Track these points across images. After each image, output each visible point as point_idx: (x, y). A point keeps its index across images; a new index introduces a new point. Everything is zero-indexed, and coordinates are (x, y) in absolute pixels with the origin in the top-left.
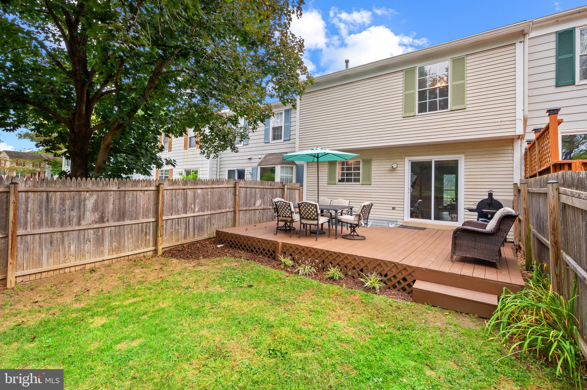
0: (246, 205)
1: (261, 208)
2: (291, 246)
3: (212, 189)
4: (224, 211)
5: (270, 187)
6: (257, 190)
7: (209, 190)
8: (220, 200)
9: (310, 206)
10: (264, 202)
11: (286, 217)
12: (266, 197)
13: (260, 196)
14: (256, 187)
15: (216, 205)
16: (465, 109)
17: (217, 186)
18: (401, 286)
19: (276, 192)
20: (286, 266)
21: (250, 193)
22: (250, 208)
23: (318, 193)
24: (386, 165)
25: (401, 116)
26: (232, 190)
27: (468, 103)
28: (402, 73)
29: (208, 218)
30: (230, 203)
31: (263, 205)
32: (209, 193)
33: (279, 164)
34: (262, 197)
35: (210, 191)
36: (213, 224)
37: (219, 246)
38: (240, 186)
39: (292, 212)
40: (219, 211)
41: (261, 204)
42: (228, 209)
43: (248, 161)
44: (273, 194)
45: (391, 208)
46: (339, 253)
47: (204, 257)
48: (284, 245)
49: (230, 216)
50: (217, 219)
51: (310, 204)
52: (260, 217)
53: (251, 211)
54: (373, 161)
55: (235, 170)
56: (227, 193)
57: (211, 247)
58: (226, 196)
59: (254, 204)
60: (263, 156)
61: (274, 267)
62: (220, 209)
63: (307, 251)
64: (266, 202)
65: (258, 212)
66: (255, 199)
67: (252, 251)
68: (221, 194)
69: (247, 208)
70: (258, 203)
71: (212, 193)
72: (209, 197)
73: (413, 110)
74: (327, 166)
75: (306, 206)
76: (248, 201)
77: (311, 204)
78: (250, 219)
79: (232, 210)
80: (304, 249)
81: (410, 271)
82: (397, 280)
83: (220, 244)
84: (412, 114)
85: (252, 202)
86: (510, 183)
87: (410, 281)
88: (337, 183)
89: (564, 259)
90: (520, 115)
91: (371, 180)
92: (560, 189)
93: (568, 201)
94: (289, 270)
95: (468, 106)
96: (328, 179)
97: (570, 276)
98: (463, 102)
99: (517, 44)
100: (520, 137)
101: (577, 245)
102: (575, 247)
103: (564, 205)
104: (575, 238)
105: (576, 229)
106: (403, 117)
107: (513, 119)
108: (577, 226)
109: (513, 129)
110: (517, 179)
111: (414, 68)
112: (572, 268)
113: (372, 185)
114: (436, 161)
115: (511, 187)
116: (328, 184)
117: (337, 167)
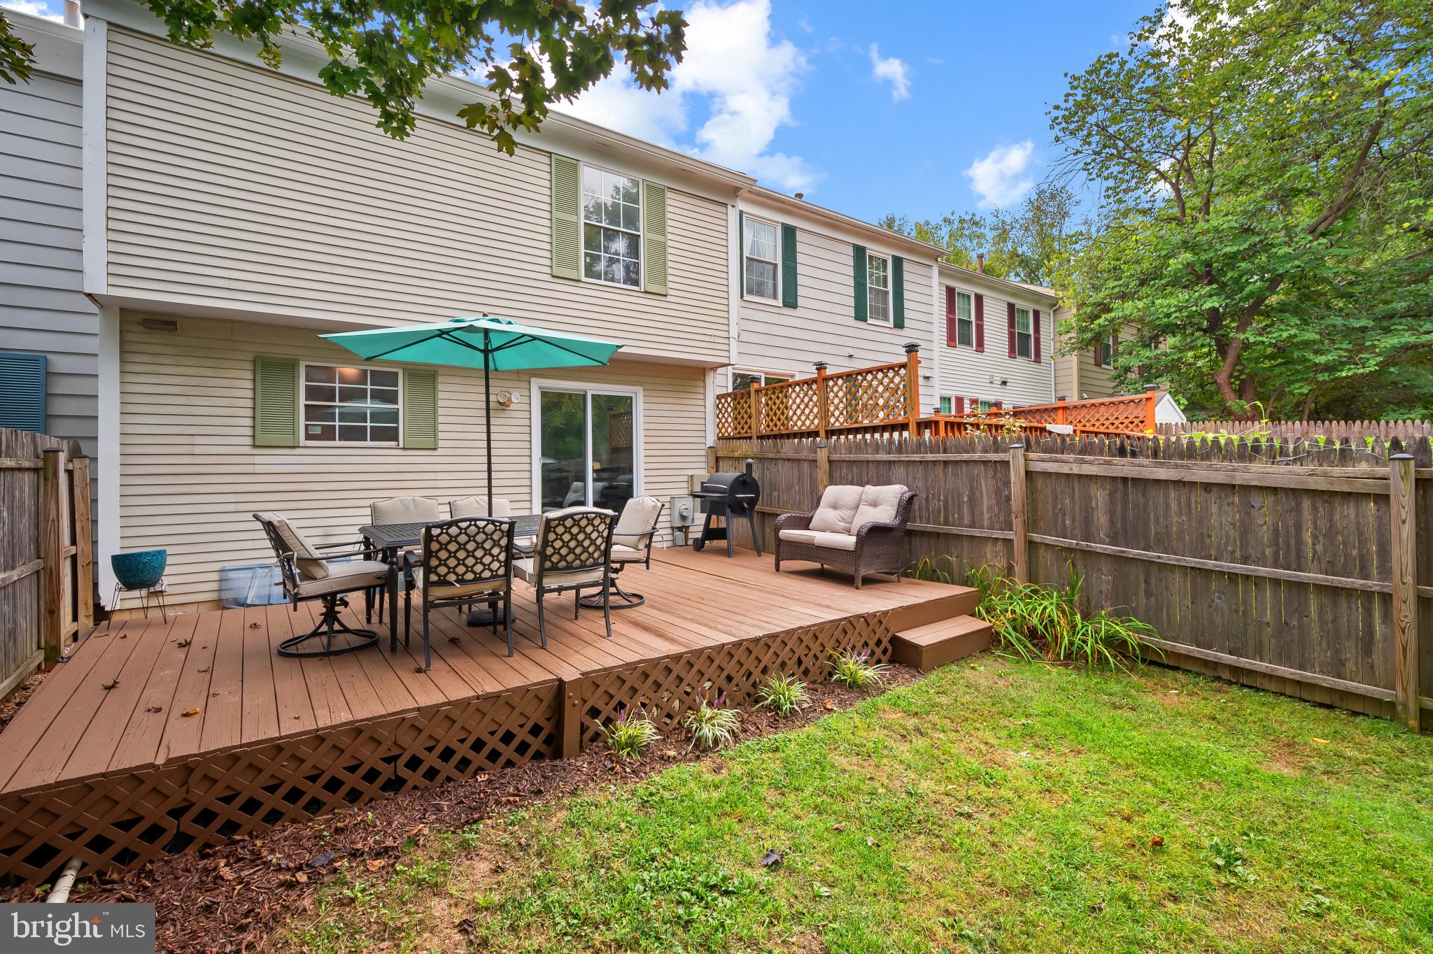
9: (597, 522)
11: (477, 580)
16: (665, 296)
18: (875, 658)
25: (548, 270)
27: (670, 285)
28: (547, 160)
48: (587, 682)
51: (597, 515)
73: (575, 266)
74: (249, 375)
75: (583, 523)
77: (601, 515)
81: (885, 622)
82: (869, 649)
84: (572, 274)
86: (703, 446)
87: (885, 642)
88: (302, 441)
89: (1038, 540)
90: (734, 332)
91: (435, 436)
92: (1032, 455)
93: (1065, 469)
94: (672, 753)
95: (671, 292)
96: (258, 427)
97: (1041, 560)
98: (664, 283)
99: (729, 207)
100: (714, 367)
101: (1073, 520)
102: (1067, 522)
103: (1029, 474)
104: (1068, 511)
105: (1073, 501)
106: (554, 277)
107: (726, 335)
108: (1077, 497)
109: (726, 354)
110: (711, 440)
111: (575, 162)
112: (1074, 546)
113: (439, 452)
114: (593, 396)
115: (703, 453)
116: (254, 446)
117: (302, 383)
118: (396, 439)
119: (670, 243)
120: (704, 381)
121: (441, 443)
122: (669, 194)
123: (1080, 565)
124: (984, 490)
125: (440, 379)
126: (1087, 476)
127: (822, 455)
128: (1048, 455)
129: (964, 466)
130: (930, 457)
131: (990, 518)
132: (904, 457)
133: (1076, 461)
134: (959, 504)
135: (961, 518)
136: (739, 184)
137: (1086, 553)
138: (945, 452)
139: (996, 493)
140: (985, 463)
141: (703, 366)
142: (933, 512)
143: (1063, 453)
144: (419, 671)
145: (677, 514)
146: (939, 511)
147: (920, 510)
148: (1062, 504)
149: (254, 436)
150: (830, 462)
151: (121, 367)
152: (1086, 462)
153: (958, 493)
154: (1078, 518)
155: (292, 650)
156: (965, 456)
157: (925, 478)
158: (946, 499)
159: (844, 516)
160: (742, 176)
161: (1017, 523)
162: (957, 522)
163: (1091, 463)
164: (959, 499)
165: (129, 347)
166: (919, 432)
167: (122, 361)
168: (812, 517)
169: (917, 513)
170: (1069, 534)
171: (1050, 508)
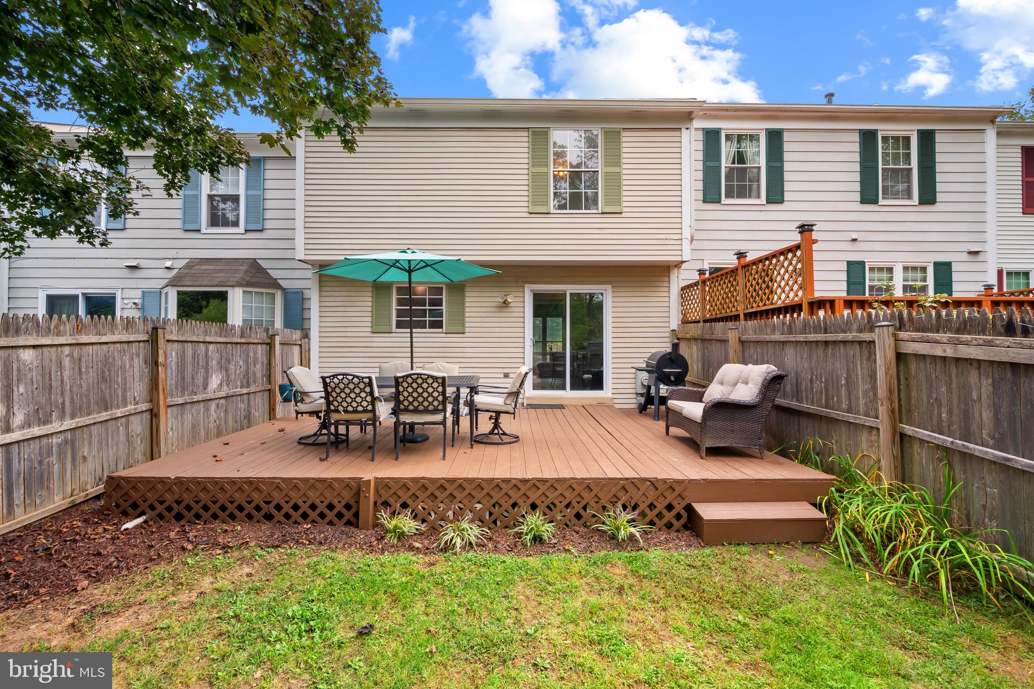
0: (183, 392)
1: (223, 394)
2: (403, 484)
3: (77, 348)
4: (119, 413)
5: (243, 340)
6: (211, 347)
7: (67, 350)
8: (104, 379)
9: (430, 381)
10: (227, 380)
11: (355, 411)
12: (232, 367)
13: (219, 363)
14: (208, 339)
15: (93, 397)
16: (621, 213)
17: (94, 339)
18: (665, 521)
19: (255, 353)
20: (401, 536)
21: (193, 357)
22: (196, 398)
23: (412, 352)
24: (493, 298)
25: (526, 209)
26: (143, 350)
27: (625, 204)
28: (526, 134)
29: (66, 442)
30: (138, 388)
31: (225, 388)
32: (67, 362)
33: (239, 285)
34: (224, 367)
35: (71, 355)
36: (85, 458)
37: (130, 525)
38: (167, 337)
39: (374, 400)
40: (104, 416)
41: (221, 385)
42: (131, 408)
43: (127, 273)
44: (248, 356)
45: (502, 375)
46: (533, 479)
47: (97, 578)
48: (382, 484)
49: (138, 426)
50: (95, 440)
51: (429, 376)
52: (219, 418)
53: (196, 406)
54: (467, 289)
55: (77, 296)
56: (127, 358)
57: (101, 535)
58: (123, 367)
59: (205, 385)
60: (180, 264)
61: (371, 549)
62: (106, 409)
63: (450, 488)
64: (232, 377)
65: (213, 406)
66: (207, 372)
67: (269, 517)
68: (107, 362)
69: (187, 398)
70: (215, 381)
71: (77, 362)
72: (66, 374)
73: (546, 203)
74: (370, 294)
75: (420, 381)
76: (188, 378)
77: (432, 377)
78: (194, 426)
79: (144, 406)
80: (443, 485)
81: (678, 490)
82: (656, 511)
83: (126, 515)
84: (543, 209)
85: (200, 380)
86: (666, 329)
87: (679, 508)
88: (394, 329)
89: (909, 433)
90: (687, 234)
91: (464, 325)
92: (903, 335)
93: (938, 351)
94: (417, 545)
95: (625, 210)
96: (374, 322)
97: (916, 457)
98: (619, 202)
99: (683, 130)
100: (679, 264)
101: (950, 412)
102: (944, 415)
103: (901, 357)
104: (944, 402)
105: (950, 391)
106: (530, 213)
107: (679, 237)
108: (954, 385)
109: (679, 253)
110: (675, 322)
111: (546, 130)
112: (948, 445)
113: (466, 335)
114: (571, 294)
115: (667, 335)
116: (373, 332)
117: (395, 297)
118: (441, 327)
119: (624, 172)
120: (669, 277)
121: (467, 330)
122: (624, 134)
123: (957, 467)
124: (860, 373)
126: (966, 359)
127: (733, 336)
128: (920, 334)
129: (842, 346)
130: (812, 337)
131: (866, 404)
132: (791, 338)
133: (951, 342)
134: (837, 387)
135: (839, 402)
136: (689, 109)
137: (966, 456)
138: (826, 332)
139: (871, 377)
140: (860, 343)
141: (668, 264)
142: (816, 392)
143: (938, 332)
144: (321, 460)
145: (639, 383)
146: (821, 393)
147: (806, 390)
148: (938, 393)
149: (372, 327)
150: (742, 342)
151: (320, 294)
152: (962, 343)
153: (837, 375)
154: (956, 411)
155: (303, 441)
156: (841, 336)
157: (810, 357)
158: (826, 380)
160: (694, 101)
161: (883, 411)
162: (836, 405)
163: (967, 344)
164: (838, 381)
165: (323, 284)
166: (812, 312)
167: (320, 291)
168: (705, 392)
169: (804, 394)
170: (946, 430)
171: (925, 397)
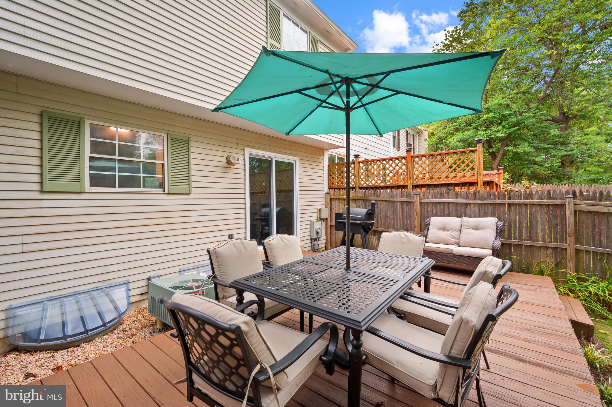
45: (227, 238)
86: (322, 193)
88: (88, 188)
89: (582, 249)
91: (189, 185)
92: (579, 202)
93: (604, 210)
96: (46, 175)
97: (581, 259)
100: (328, 149)
101: (607, 238)
102: (602, 239)
103: (575, 212)
104: (603, 233)
108: (610, 225)
109: (342, 141)
110: (326, 189)
111: (279, 9)
113: (192, 196)
114: (276, 161)
115: (323, 196)
116: (42, 191)
117: (87, 139)
118: (162, 187)
120: (323, 156)
121: (193, 190)
122: (319, 45)
124: (539, 220)
125: (192, 144)
127: (417, 199)
128: (590, 202)
129: (524, 206)
130: (499, 201)
131: (544, 236)
139: (548, 222)
141: (323, 148)
143: (601, 201)
145: (313, 231)
148: (599, 229)
149: (41, 183)
150: (421, 203)
153: (519, 222)
154: (611, 237)
158: (509, 225)
159: (454, 235)
170: (604, 246)
